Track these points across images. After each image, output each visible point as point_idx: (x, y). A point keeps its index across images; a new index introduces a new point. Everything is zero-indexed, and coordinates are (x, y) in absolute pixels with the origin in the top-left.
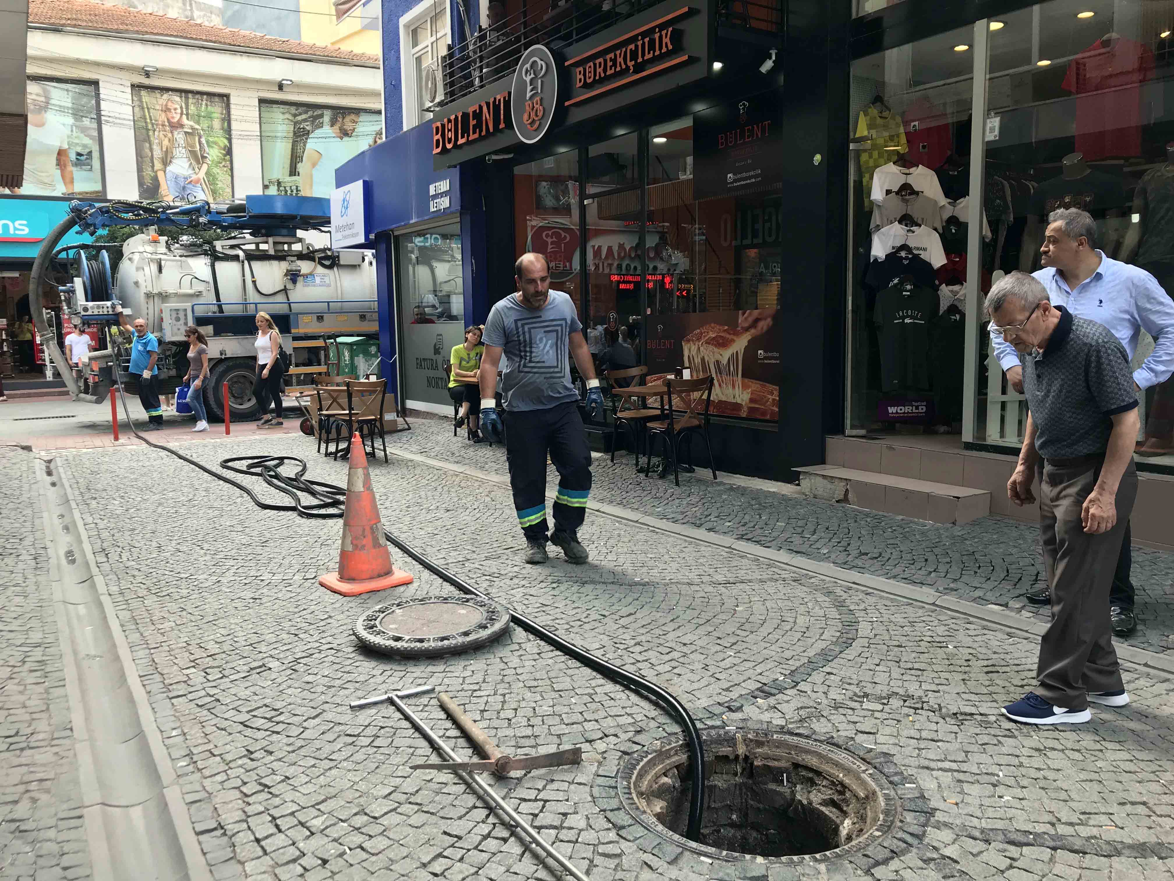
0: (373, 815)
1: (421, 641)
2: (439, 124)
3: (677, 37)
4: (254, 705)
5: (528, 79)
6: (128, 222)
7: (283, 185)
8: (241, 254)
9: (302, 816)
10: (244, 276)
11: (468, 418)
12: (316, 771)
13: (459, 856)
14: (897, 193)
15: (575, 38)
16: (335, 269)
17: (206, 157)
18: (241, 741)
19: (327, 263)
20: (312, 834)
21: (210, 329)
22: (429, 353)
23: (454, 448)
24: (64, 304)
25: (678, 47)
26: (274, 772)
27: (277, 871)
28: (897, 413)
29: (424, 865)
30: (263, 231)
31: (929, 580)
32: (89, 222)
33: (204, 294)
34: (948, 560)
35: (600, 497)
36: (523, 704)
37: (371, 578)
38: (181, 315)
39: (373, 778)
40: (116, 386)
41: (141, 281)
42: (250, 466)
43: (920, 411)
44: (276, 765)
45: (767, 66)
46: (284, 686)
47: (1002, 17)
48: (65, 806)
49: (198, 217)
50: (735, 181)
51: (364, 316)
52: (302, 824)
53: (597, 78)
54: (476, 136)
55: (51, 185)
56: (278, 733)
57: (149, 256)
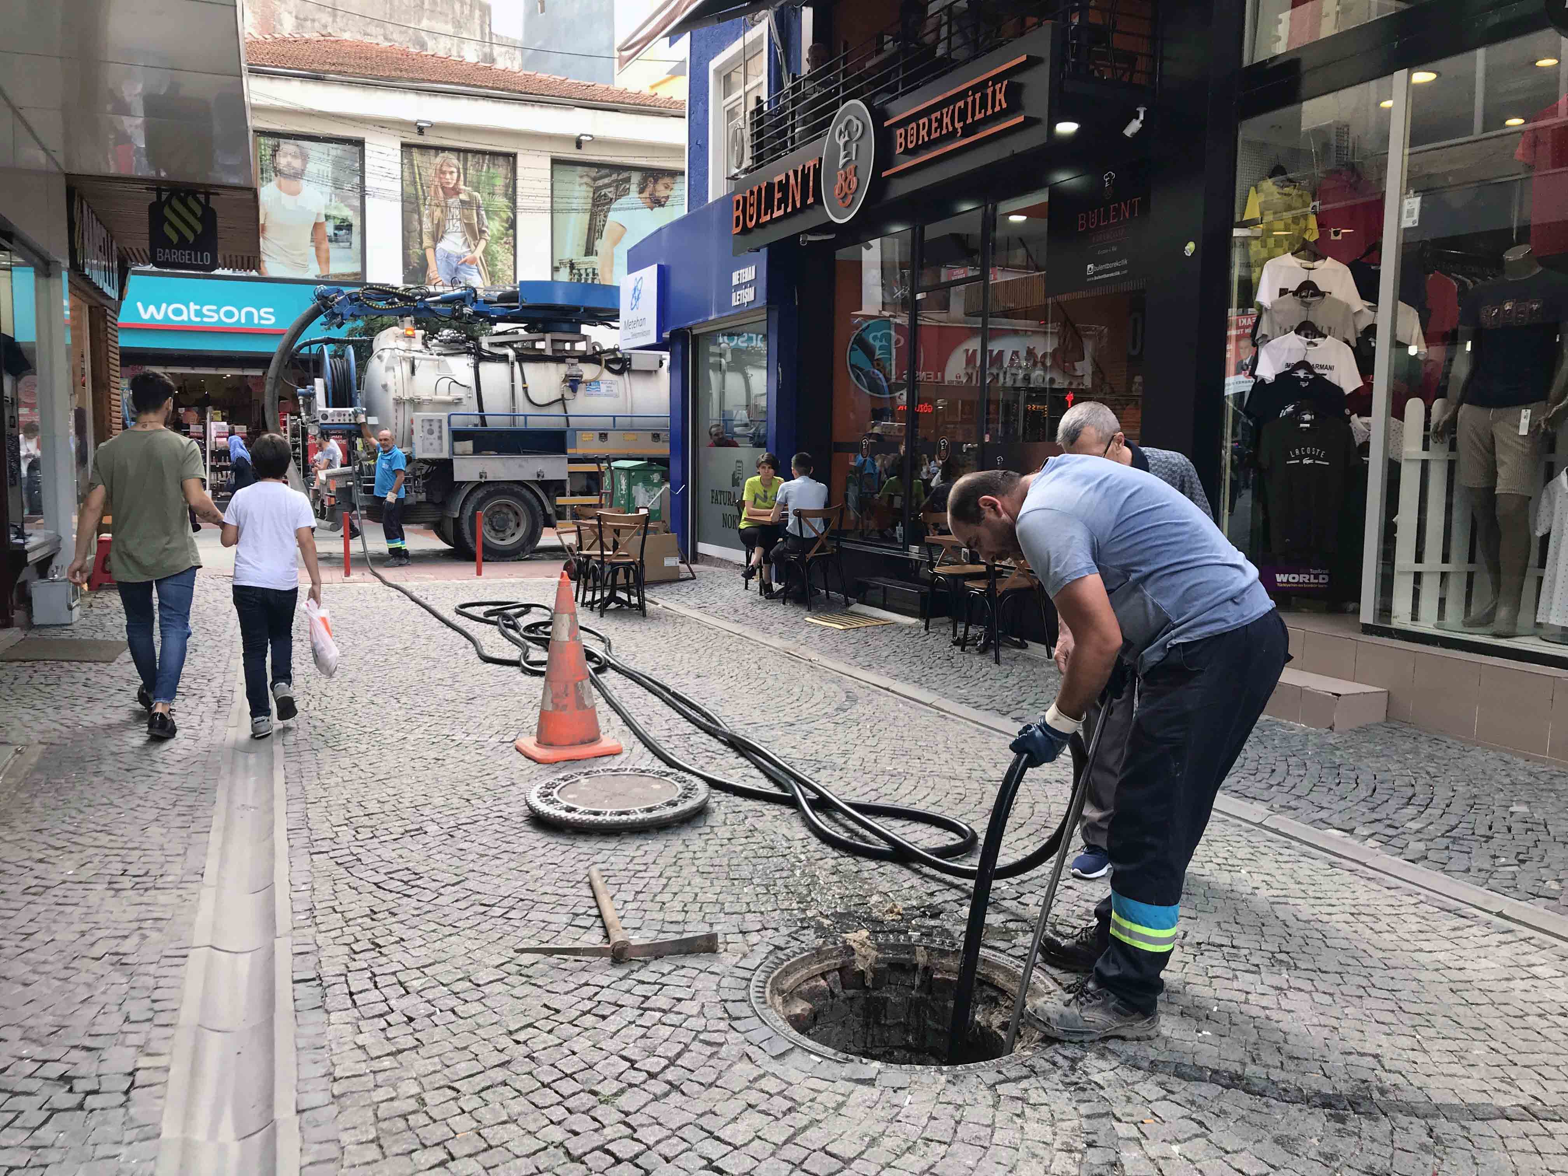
0: (476, 982)
1: (597, 814)
2: (739, 197)
3: (1014, 94)
4: (395, 867)
5: (841, 143)
6: (381, 313)
7: (577, 267)
8: (511, 353)
9: (402, 977)
10: (513, 381)
11: (761, 567)
12: (434, 936)
13: (549, 1028)
14: (1295, 293)
15: (900, 90)
16: (626, 374)
17: (484, 232)
18: (368, 900)
19: (616, 367)
20: (408, 993)
21: (469, 445)
22: (727, 486)
23: (739, 604)
24: (302, 409)
25: (1014, 103)
26: (391, 933)
27: (360, 1023)
28: (1288, 582)
29: (511, 1033)
30: (540, 326)
31: (1266, 795)
32: (336, 311)
33: (464, 401)
34: (1302, 772)
35: (896, 672)
36: (688, 889)
37: (572, 744)
38: (435, 427)
39: (492, 949)
40: (354, 512)
41: (390, 384)
42: (488, 614)
43: (1321, 581)
44: (395, 927)
45: (1134, 126)
46: (434, 851)
47: (1431, 65)
48: (172, 945)
49: (462, 307)
50: (1096, 274)
51: (658, 435)
52: (401, 984)
53: (920, 142)
54: (781, 212)
55: (304, 267)
56: (409, 896)
57: (402, 353)
